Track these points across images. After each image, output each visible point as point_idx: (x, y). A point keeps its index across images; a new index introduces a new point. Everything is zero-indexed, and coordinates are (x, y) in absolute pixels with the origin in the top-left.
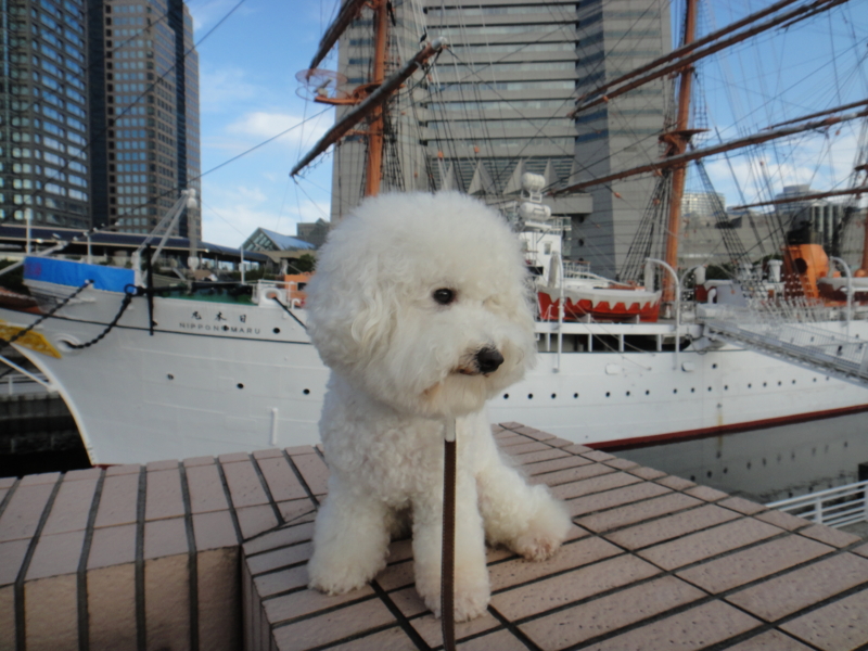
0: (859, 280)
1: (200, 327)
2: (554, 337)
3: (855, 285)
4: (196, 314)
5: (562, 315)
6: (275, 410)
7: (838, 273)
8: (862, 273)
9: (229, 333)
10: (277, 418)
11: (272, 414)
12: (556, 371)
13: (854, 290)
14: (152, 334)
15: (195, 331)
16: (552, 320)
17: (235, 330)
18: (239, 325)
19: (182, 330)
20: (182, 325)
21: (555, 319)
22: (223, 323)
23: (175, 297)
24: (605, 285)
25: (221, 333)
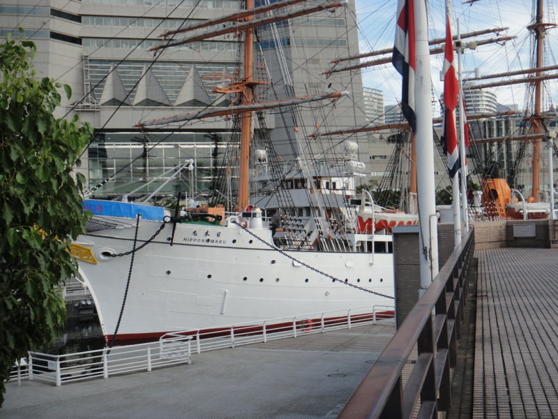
0: (530, 205)
1: (195, 240)
2: (370, 243)
3: (528, 208)
4: (194, 232)
5: (374, 229)
6: (227, 291)
7: (517, 199)
8: (532, 199)
9: (210, 244)
10: (227, 296)
11: (225, 293)
12: (371, 264)
13: (527, 211)
14: (171, 245)
15: (192, 243)
16: (368, 234)
17: (213, 241)
18: (216, 238)
19: (185, 242)
20: (185, 239)
21: (370, 232)
22: (208, 237)
23: (187, 222)
24: (380, 210)
25: (205, 243)
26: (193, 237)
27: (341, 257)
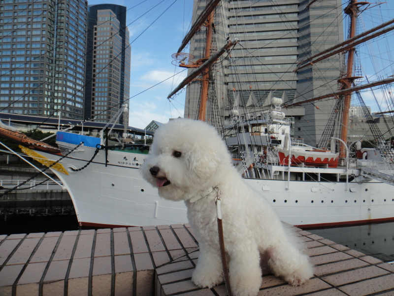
1: (127, 163)
2: (286, 173)
4: (125, 158)
5: (290, 163)
6: (157, 202)
9: (139, 167)
10: (157, 205)
11: (156, 203)
12: (287, 189)
14: (106, 166)
15: (125, 165)
16: (285, 166)
17: (141, 165)
19: (119, 165)
20: (119, 162)
21: (286, 165)
22: (136, 162)
23: (117, 150)
24: (311, 149)
25: (135, 166)
26: (125, 161)
27: (258, 182)
